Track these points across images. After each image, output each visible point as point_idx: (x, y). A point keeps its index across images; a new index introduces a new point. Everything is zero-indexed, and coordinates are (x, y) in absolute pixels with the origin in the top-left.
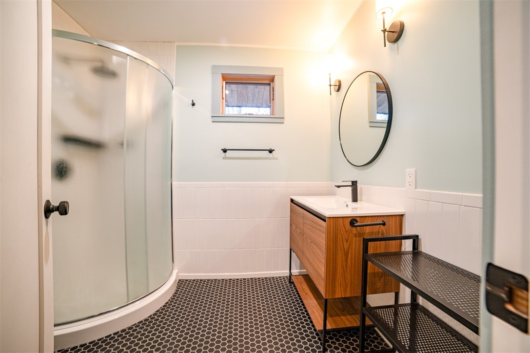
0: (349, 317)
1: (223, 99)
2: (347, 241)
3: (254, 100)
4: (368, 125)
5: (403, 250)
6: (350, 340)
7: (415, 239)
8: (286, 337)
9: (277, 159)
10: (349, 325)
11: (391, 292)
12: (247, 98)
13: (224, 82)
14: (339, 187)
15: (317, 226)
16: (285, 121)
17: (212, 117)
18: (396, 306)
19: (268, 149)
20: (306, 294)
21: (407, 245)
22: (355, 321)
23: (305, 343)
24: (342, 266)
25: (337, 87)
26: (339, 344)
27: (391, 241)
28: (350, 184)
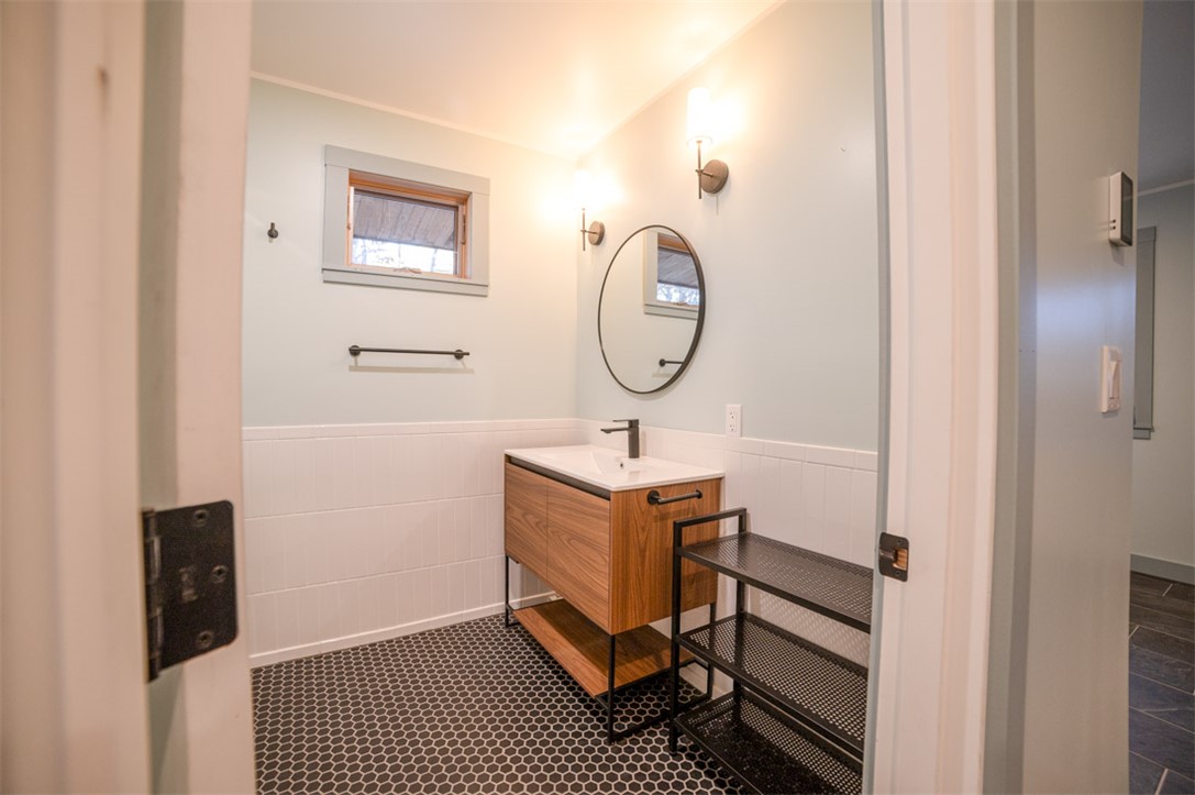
0: (638, 662)
1: (349, 228)
2: (643, 529)
3: (396, 227)
4: (642, 309)
5: (721, 535)
6: (642, 700)
7: (742, 515)
8: (533, 728)
9: (472, 371)
10: (642, 675)
11: (705, 604)
12: (382, 220)
13: (352, 189)
14: (608, 431)
15: (586, 509)
16: (491, 292)
17: (323, 269)
18: (713, 624)
19: (454, 351)
20: (554, 640)
21: (729, 527)
22: (650, 666)
23: (570, 727)
24: (637, 575)
25: (596, 237)
26: (627, 712)
27: (705, 524)
28: (626, 425)
